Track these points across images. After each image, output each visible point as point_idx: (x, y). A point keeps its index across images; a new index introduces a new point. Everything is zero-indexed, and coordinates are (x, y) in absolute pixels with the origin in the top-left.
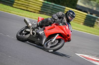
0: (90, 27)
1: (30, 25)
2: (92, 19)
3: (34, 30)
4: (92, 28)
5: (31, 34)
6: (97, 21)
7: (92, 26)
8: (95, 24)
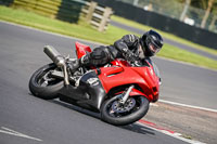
0: (71, 22)
1: (62, 62)
2: (75, 7)
3: (72, 74)
4: (74, 26)
5: (68, 83)
6: (84, 10)
7: (75, 20)
8: (81, 17)
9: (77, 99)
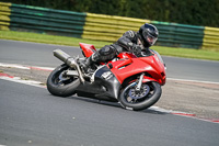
3: (86, 72)
9: (95, 93)
